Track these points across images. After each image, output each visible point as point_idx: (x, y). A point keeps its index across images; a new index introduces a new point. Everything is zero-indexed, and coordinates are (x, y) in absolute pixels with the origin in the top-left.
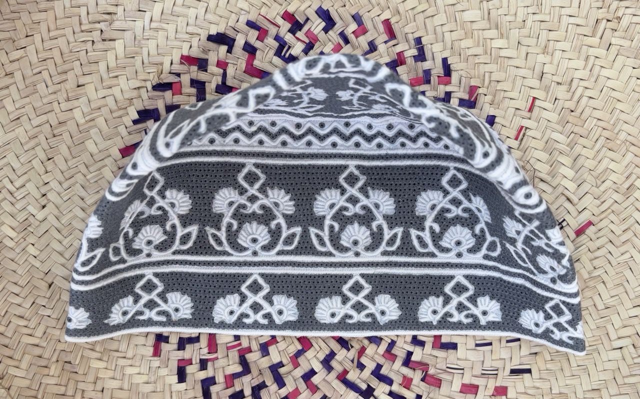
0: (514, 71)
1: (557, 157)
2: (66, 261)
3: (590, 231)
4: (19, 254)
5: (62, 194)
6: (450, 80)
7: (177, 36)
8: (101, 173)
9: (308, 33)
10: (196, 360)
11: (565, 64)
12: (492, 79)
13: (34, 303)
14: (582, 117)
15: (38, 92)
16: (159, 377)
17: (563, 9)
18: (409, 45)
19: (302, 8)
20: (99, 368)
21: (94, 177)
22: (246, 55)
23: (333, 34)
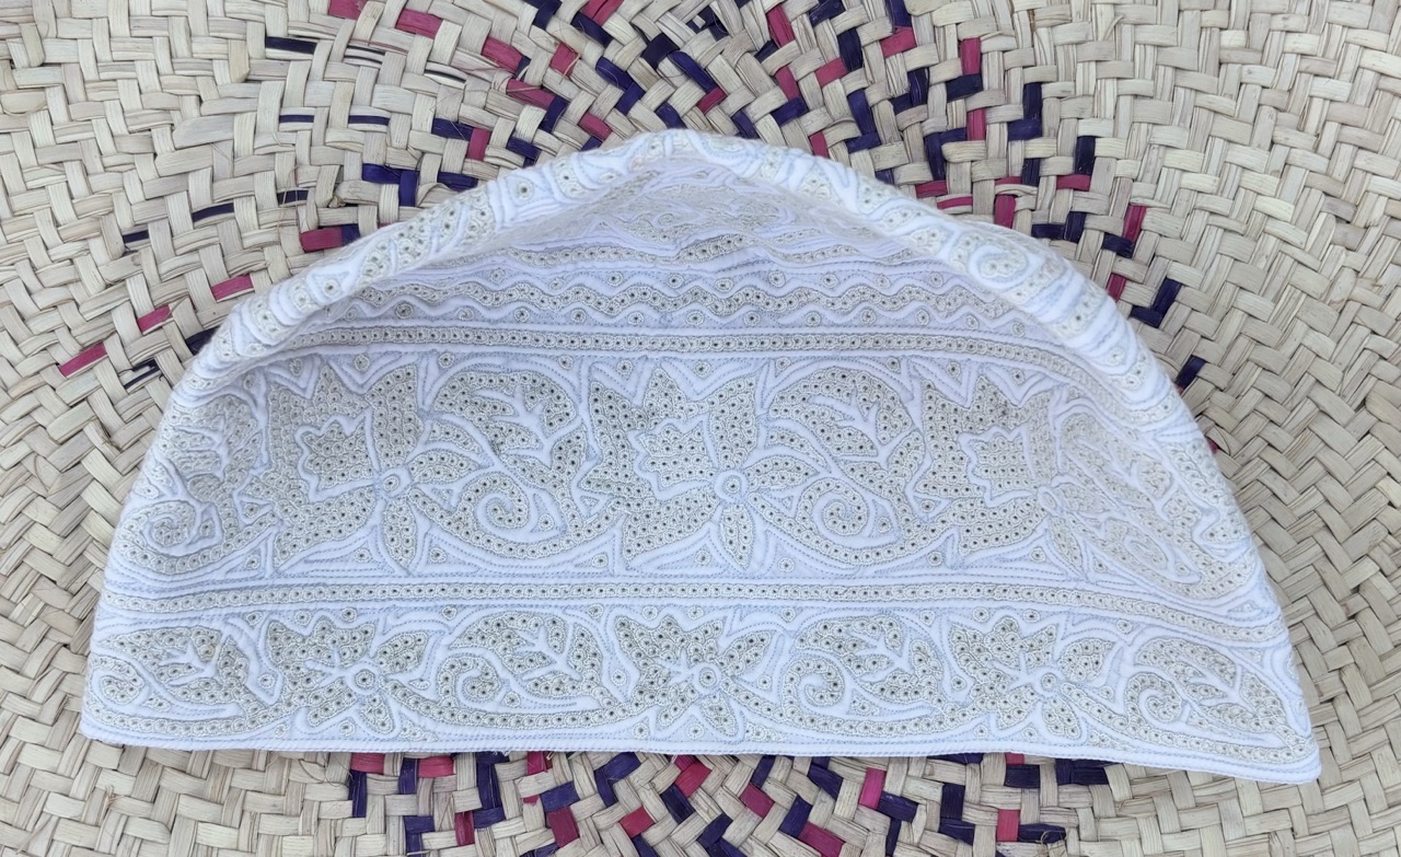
0: (193, 763)
2: (1320, 456)
3: (67, 351)
5: (1313, 612)
6: (351, 763)
10: (1047, 185)
11: (65, 762)
12: (249, 753)
16: (1140, 156)
20: (1275, 197)
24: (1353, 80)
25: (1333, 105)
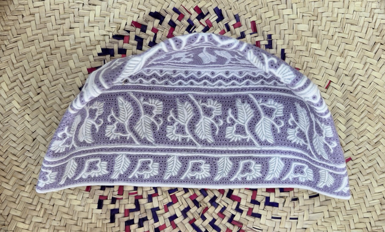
0: (321, 64)
1: (338, 117)
2: (45, 127)
4: (19, 118)
5: (50, 89)
7: (132, 9)
8: (74, 81)
9: (208, 21)
10: (110, 197)
11: (352, 65)
12: (308, 66)
13: (23, 148)
14: (357, 97)
15: (47, 27)
16: (87, 204)
17: (356, 33)
18: (264, 38)
19: (206, 6)
21: (70, 82)
22: (170, 27)
23: (222, 24)
24: (31, 221)
25: (37, 215)
